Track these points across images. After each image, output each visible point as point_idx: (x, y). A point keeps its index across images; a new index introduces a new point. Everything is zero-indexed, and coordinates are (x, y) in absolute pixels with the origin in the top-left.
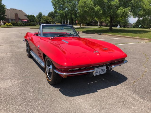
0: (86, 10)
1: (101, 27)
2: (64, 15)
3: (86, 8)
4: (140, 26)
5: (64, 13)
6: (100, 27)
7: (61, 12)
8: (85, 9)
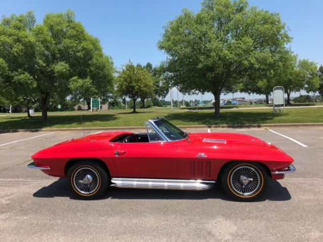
4: (59, 107)
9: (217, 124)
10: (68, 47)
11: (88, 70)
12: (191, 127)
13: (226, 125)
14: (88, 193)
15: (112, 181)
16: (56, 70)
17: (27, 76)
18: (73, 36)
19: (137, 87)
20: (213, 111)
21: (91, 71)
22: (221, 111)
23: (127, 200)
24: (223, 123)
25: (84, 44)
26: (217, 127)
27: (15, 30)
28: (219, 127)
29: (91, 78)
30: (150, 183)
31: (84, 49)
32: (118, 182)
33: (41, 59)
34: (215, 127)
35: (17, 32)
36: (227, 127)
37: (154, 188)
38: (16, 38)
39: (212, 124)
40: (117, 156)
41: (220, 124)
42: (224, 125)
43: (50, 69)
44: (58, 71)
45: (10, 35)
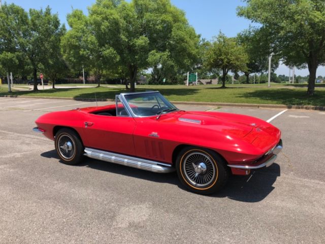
0: (83, 54)
1: (101, 85)
2: (15, 63)
3: (82, 50)
4: (164, 80)
5: (14, 59)
6: (99, 86)
7: (7, 56)
8: (81, 53)
9: (300, 104)
10: (149, 21)
11: (167, 43)
12: (266, 107)
13: (312, 106)
14: (68, 158)
15: (85, 151)
16: (137, 44)
17: (111, 51)
18: (155, 10)
19: (226, 60)
20: (306, 89)
21: (170, 44)
22: (316, 89)
23: (96, 170)
24: (309, 104)
25: (164, 17)
26: (299, 108)
27: (103, 9)
28: (302, 108)
29: (170, 51)
30: (113, 158)
31: (163, 21)
32: (89, 152)
33: (124, 35)
34: (296, 108)
35: (106, 10)
36: (313, 109)
37: (116, 162)
38: (104, 16)
39: (294, 105)
40: (86, 127)
41: (304, 105)
42: (309, 106)
43: (132, 43)
44: (139, 45)
45: (100, 14)
